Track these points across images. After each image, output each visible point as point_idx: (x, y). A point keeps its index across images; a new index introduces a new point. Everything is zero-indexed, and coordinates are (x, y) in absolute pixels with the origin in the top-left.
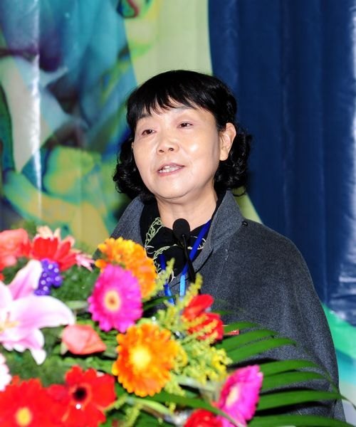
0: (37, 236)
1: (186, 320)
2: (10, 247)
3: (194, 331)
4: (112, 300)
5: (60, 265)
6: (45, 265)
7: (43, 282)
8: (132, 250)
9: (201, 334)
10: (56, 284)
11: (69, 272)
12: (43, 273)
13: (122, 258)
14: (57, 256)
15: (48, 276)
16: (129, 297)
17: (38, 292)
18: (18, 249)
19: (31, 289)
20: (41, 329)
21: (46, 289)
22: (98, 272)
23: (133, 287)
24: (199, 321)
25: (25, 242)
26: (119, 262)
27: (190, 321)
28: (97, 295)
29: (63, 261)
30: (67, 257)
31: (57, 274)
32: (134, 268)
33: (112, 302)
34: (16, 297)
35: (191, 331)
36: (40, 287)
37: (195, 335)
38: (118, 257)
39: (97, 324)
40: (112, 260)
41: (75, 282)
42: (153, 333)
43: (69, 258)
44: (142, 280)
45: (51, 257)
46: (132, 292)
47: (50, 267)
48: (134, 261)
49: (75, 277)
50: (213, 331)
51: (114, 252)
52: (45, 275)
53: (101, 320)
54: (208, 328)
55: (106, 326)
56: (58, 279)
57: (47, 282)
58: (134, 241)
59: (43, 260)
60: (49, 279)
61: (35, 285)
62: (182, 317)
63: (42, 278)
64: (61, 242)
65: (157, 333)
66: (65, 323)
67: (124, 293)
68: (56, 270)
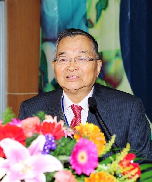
0: (44, 121)
1: (121, 168)
2: (30, 127)
3: (126, 174)
4: (83, 157)
5: (55, 138)
6: (47, 138)
7: (46, 147)
8: (93, 129)
9: (130, 176)
10: (53, 149)
11: (60, 140)
12: (46, 142)
13: (88, 134)
14: (54, 131)
15: (48, 144)
16: (91, 155)
17: (43, 152)
18: (34, 128)
19: (39, 151)
20: (44, 173)
21: (47, 151)
22: (75, 142)
23: (94, 150)
24: (129, 168)
25: (38, 124)
26: (86, 136)
27: (124, 168)
28: (74, 155)
29: (57, 135)
30: (59, 132)
31: (53, 143)
32: (94, 138)
33: (82, 158)
34: (32, 154)
35: (124, 174)
36: (44, 150)
37: (126, 176)
38: (86, 133)
39: (74, 170)
40: (83, 135)
41: (63, 146)
42: (105, 177)
43: (61, 133)
44: (98, 144)
45: (51, 132)
46: (93, 153)
47: (50, 139)
48: (94, 135)
49: (63, 144)
50: (136, 174)
51: (84, 130)
52: (47, 144)
53: (77, 168)
54: (133, 172)
55: (79, 172)
56: (54, 145)
57: (48, 147)
58: (94, 124)
59: (46, 135)
60: (49, 146)
61: (42, 149)
62: (119, 166)
63: (45, 145)
64: (57, 124)
65: (107, 177)
66: (57, 170)
67: (89, 153)
68: (53, 141)
